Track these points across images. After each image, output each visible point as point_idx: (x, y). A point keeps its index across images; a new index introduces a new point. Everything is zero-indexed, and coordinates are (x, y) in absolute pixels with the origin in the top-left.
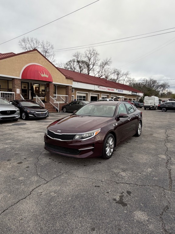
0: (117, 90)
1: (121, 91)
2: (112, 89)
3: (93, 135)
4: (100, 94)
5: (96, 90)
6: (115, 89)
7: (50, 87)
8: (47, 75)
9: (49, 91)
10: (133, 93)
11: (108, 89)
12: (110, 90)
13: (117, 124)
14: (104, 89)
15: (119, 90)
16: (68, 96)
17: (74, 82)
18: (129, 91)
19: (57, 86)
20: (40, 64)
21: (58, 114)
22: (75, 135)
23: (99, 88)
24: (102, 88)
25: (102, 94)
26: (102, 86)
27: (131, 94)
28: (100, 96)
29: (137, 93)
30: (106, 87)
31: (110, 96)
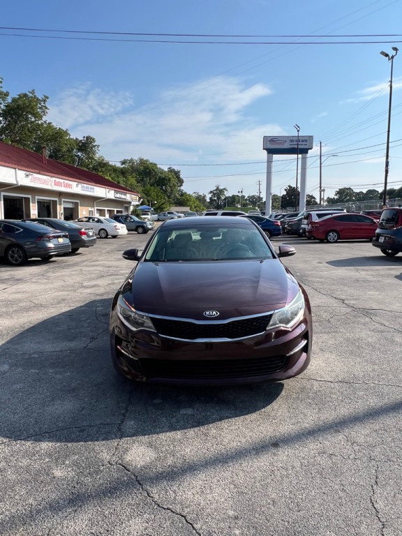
0: (80, 186)
1: (88, 188)
2: (66, 182)
4: (30, 196)
5: (20, 184)
6: (74, 184)
10: (118, 195)
11: (56, 184)
12: (59, 184)
14: (45, 182)
15: (83, 187)
18: (107, 190)
22: (272, 315)
23: (30, 177)
24: (39, 179)
25: (37, 197)
26: (39, 173)
27: (114, 198)
28: (31, 204)
29: (125, 194)
30: (49, 178)
31: (60, 204)
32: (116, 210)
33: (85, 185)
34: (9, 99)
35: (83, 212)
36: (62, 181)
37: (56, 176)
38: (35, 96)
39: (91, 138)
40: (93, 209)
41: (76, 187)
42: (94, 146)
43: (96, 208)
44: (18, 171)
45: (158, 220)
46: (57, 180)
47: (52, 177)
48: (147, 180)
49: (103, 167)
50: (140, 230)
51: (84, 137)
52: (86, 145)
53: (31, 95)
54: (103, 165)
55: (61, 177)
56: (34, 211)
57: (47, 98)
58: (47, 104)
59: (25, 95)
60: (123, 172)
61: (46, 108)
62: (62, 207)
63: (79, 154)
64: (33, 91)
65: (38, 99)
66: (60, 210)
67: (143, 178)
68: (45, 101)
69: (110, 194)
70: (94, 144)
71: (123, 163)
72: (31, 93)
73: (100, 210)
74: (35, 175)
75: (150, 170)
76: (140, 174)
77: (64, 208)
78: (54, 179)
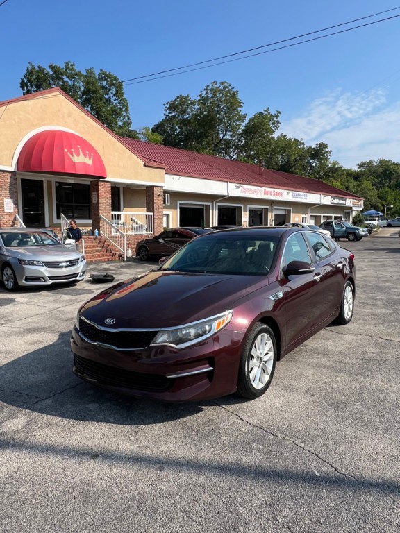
0: (291, 193)
1: (301, 195)
2: (276, 190)
3: (210, 331)
4: (242, 206)
5: (230, 195)
6: (284, 192)
7: (101, 190)
8: (90, 159)
9: (98, 203)
10: (335, 201)
11: (266, 193)
12: (269, 193)
13: (280, 295)
14: (254, 192)
15: (294, 194)
16: (152, 214)
17: (168, 177)
18: (322, 196)
19: (123, 188)
20: (71, 129)
21: (122, 267)
22: (157, 332)
23: (241, 188)
24: (249, 190)
25: (249, 206)
26: (249, 184)
27: (330, 204)
28: (243, 212)
29: (345, 199)
30: (259, 188)
31: (272, 212)
32: (333, 216)
33: (297, 193)
34: (247, 121)
35: (295, 218)
36: (272, 190)
37: (267, 185)
38: (269, 113)
39: (324, 144)
40: (306, 216)
41: (287, 195)
42: (327, 152)
43: (310, 215)
44: (230, 184)
45: (389, 226)
46: (267, 189)
47: (262, 187)
48: (386, 182)
49: (335, 172)
50: (351, 237)
51: (317, 145)
52: (319, 152)
53: (266, 113)
54: (336, 170)
55: (271, 186)
56: (245, 218)
57: (280, 113)
58: (279, 119)
59: (261, 114)
60: (357, 177)
61: (278, 122)
62: (274, 213)
63: (312, 161)
64: (268, 109)
65: (271, 115)
66: (271, 217)
67: (382, 180)
68: (277, 116)
69: (326, 200)
70: (327, 150)
71: (360, 166)
72: (265, 111)
73: (315, 216)
74: (246, 186)
75: (391, 172)
76: (378, 176)
77: (275, 215)
78: (264, 188)
